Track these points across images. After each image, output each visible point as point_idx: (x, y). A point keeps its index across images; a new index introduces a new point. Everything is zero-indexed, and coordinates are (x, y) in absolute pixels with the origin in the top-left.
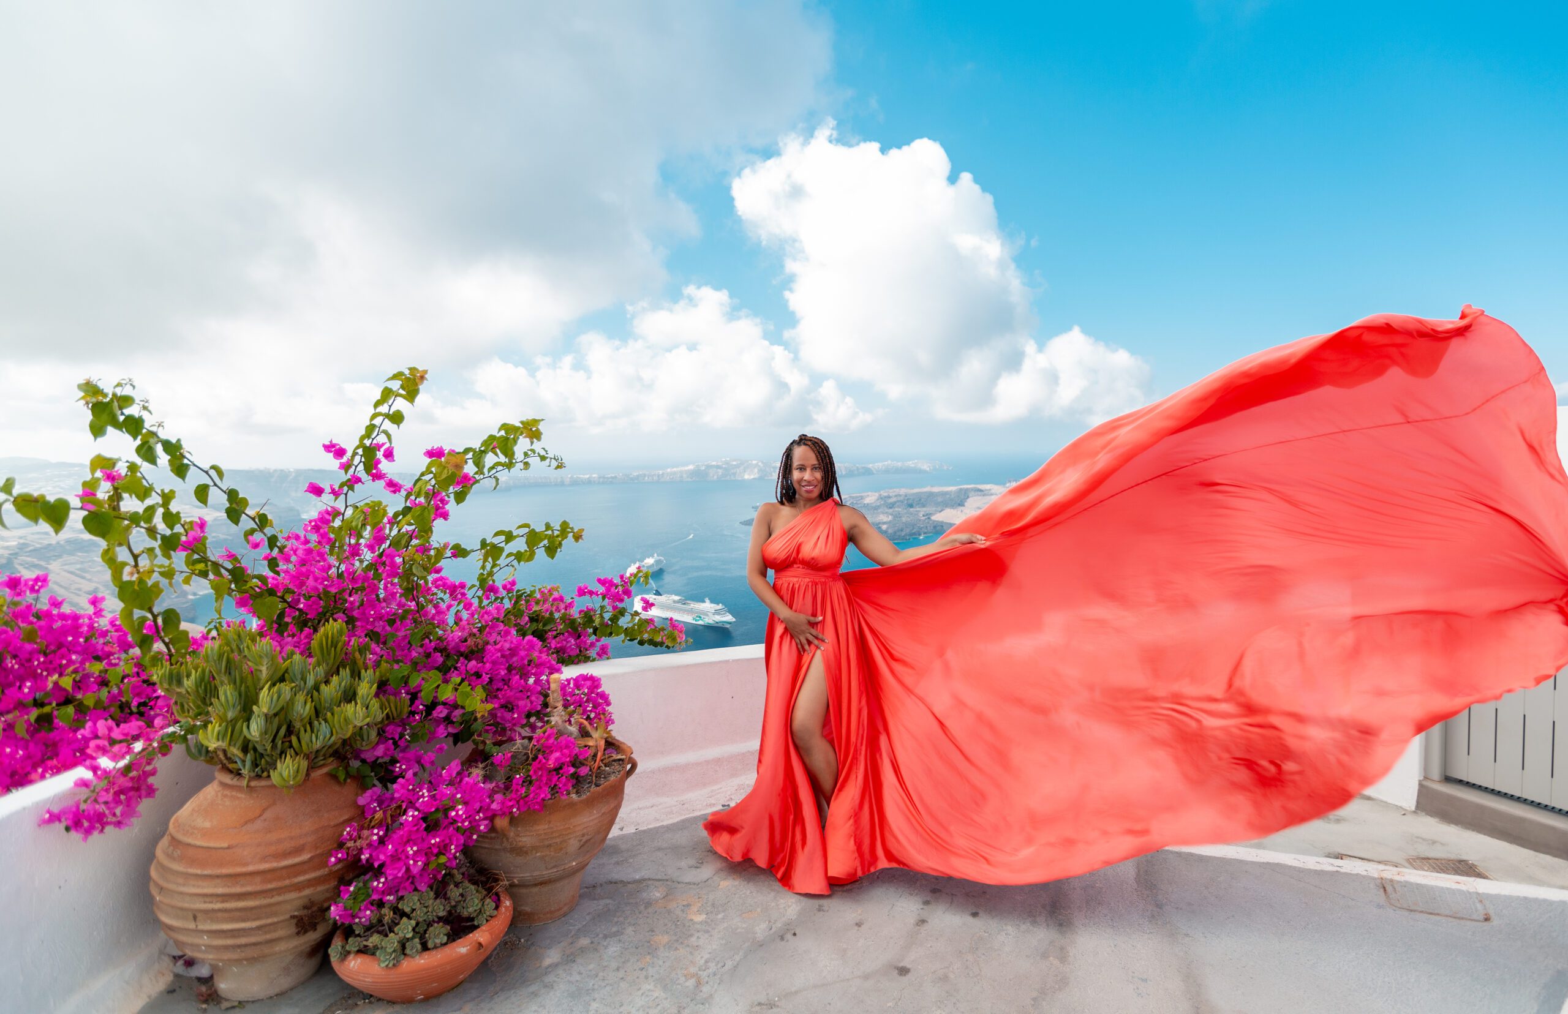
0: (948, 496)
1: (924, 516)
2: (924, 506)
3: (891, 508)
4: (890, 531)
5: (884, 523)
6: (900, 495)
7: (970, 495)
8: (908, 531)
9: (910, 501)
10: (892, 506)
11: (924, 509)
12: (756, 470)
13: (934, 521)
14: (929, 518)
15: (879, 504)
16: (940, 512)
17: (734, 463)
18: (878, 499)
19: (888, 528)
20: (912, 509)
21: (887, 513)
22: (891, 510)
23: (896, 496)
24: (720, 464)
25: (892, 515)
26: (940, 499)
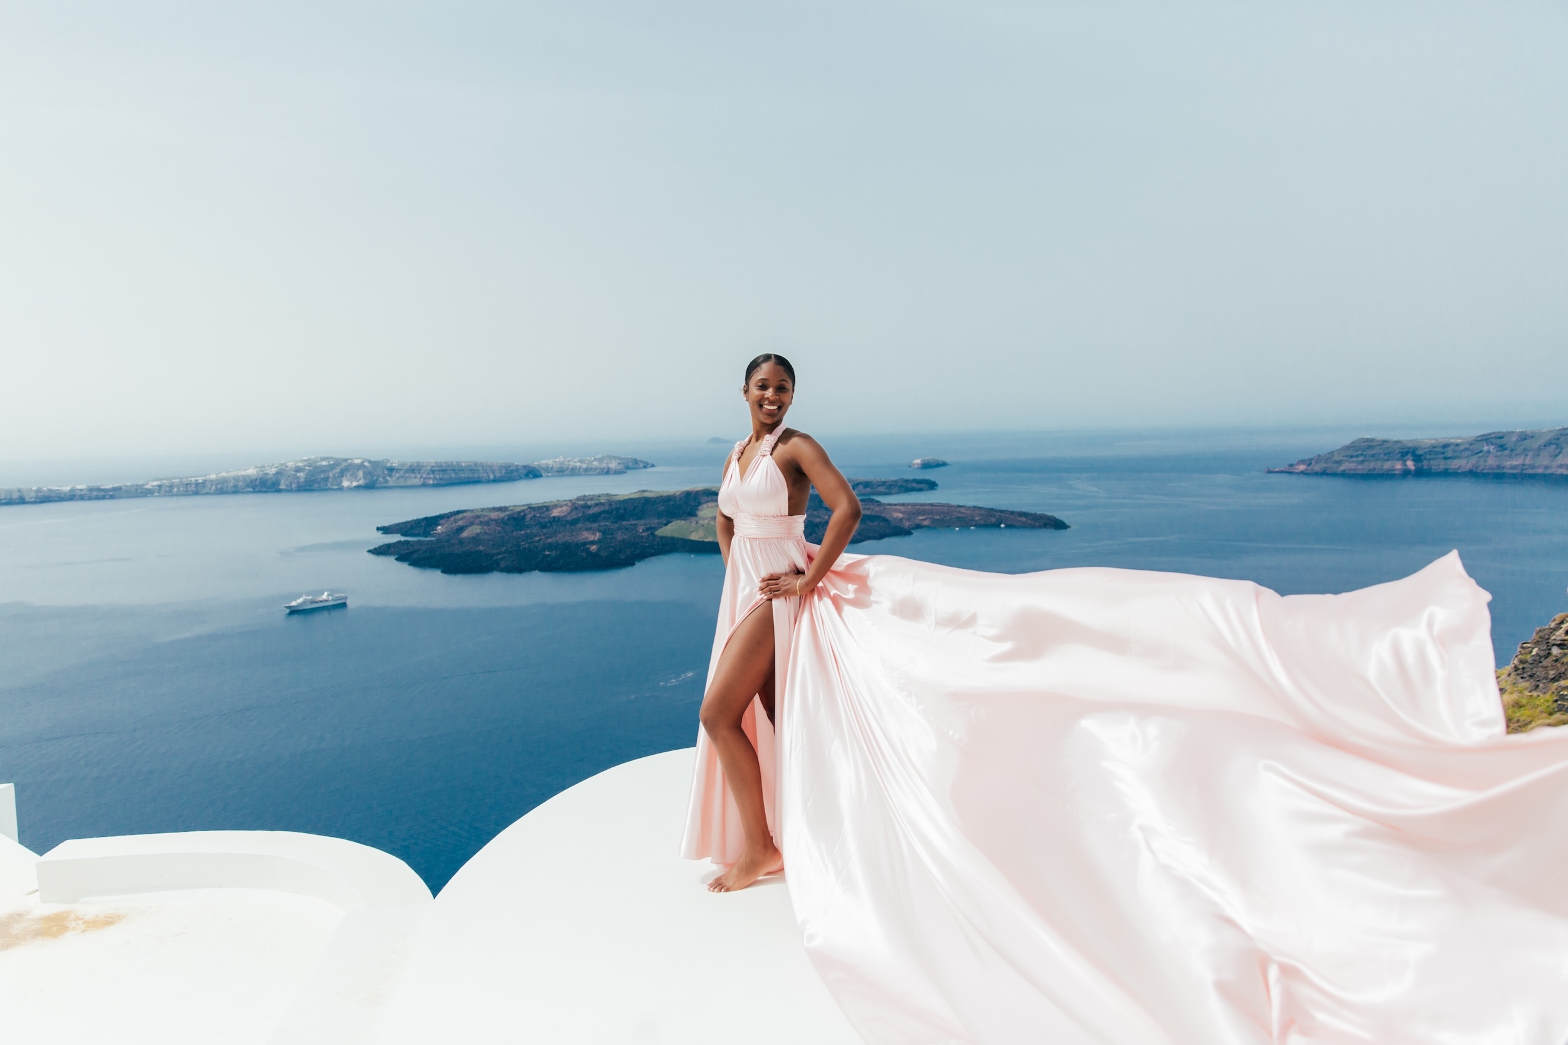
0: (672, 503)
1: (643, 530)
2: (640, 518)
3: (594, 521)
4: (603, 554)
5: (592, 543)
6: (601, 504)
7: (702, 501)
8: (629, 552)
9: (621, 511)
10: (595, 518)
11: (642, 522)
12: (361, 474)
13: (662, 538)
14: (652, 534)
15: (575, 517)
16: (666, 525)
17: (324, 463)
18: (572, 510)
19: (599, 550)
20: (624, 523)
21: (590, 529)
22: (595, 525)
23: (596, 505)
24: (301, 464)
25: (600, 531)
26: (661, 508)
